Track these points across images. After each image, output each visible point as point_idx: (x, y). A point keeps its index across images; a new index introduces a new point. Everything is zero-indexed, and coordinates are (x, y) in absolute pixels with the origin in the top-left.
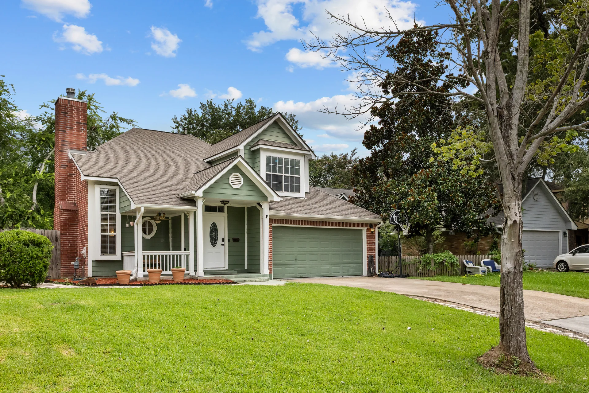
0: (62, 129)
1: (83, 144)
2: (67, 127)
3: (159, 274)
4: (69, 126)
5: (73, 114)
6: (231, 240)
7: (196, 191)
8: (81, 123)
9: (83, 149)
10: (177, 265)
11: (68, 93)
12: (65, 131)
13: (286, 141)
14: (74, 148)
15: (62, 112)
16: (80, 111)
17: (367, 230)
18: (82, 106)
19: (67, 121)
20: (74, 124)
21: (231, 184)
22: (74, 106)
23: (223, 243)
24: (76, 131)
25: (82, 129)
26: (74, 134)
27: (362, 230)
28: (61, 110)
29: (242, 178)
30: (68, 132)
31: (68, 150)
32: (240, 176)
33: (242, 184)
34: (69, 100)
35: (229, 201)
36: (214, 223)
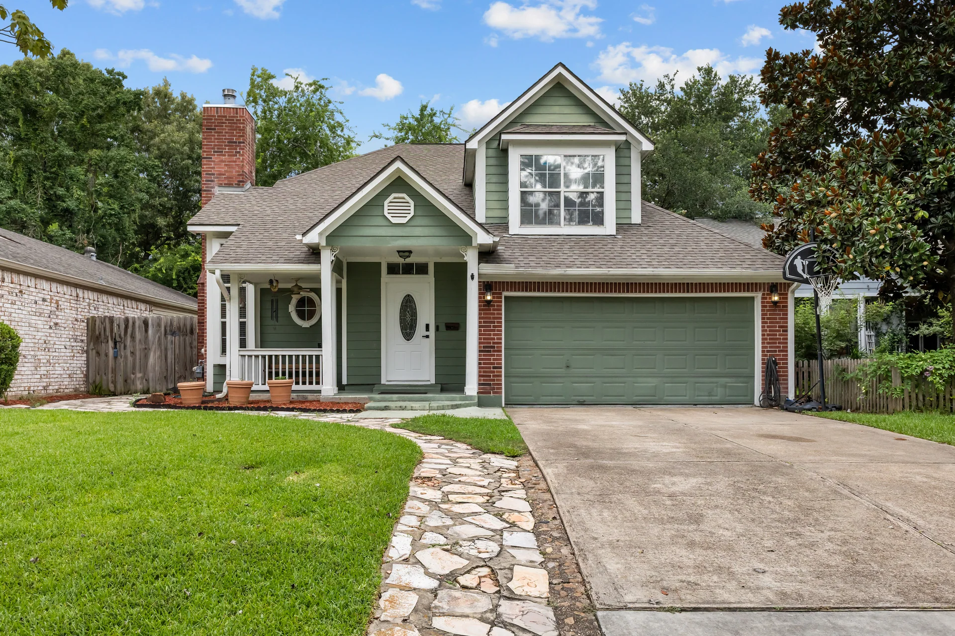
0: (207, 155)
1: (239, 175)
2: (214, 152)
3: (247, 389)
4: (218, 148)
5: (223, 129)
6: (442, 328)
7: (304, 234)
8: (236, 142)
9: (239, 185)
10: (277, 374)
11: (225, 96)
12: (211, 158)
13: (583, 120)
14: (225, 184)
15: (207, 129)
16: (234, 123)
17: (763, 298)
18: (237, 114)
19: (214, 142)
20: (225, 146)
21: (389, 216)
22: (226, 117)
23: (427, 333)
24: (228, 155)
25: (236, 152)
26: (225, 161)
27: (753, 298)
28: (205, 126)
29: (412, 203)
30: (216, 158)
31: (216, 187)
32: (408, 199)
33: (412, 214)
34: (217, 108)
35: (410, 252)
36: (409, 295)
